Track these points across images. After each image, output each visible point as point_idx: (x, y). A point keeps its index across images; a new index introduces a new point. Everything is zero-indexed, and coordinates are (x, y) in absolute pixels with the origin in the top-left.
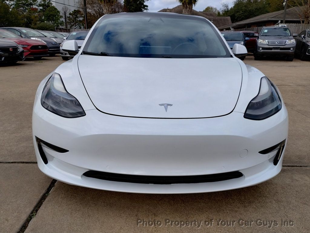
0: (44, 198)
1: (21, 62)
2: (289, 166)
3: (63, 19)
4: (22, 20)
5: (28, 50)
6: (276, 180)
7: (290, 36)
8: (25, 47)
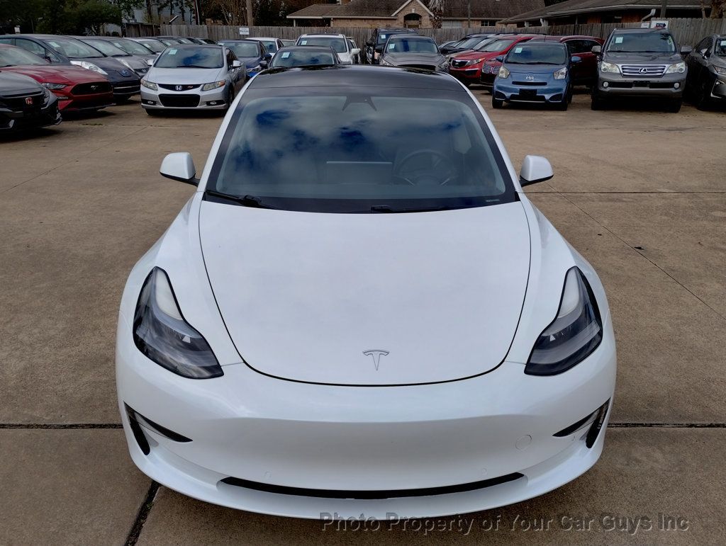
0: (143, 513)
2: (626, 425)
5: (66, 94)
7: (675, 52)
8: (60, 89)
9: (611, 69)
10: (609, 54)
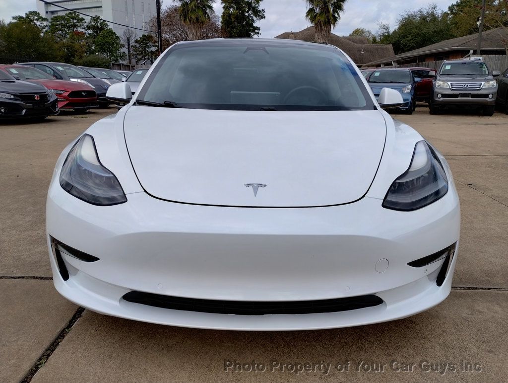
0: (62, 335)
1: (53, 117)
2: (469, 288)
3: (125, 50)
4: (60, 50)
5: (65, 97)
6: (445, 312)
7: (489, 75)
8: (60, 94)
9: (443, 85)
10: (441, 76)
